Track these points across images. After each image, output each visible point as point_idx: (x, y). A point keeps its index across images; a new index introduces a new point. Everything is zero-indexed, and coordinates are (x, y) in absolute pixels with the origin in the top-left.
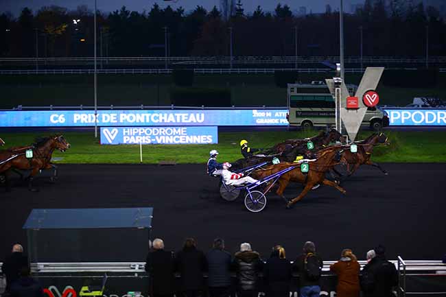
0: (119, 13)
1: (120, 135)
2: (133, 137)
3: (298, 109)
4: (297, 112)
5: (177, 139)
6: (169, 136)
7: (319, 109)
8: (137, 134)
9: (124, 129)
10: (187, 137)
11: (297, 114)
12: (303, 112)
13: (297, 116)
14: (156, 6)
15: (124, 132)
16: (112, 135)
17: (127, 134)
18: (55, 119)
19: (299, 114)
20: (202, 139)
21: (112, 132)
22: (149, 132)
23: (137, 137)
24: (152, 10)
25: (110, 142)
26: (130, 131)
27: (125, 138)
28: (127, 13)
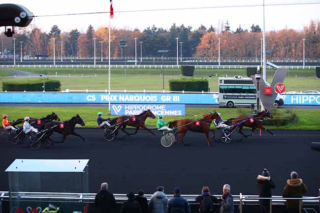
0: (150, 29)
1: (123, 110)
2: (131, 111)
3: (225, 94)
4: (224, 96)
5: (159, 113)
6: (154, 111)
7: (238, 94)
8: (134, 109)
9: (126, 105)
10: (166, 111)
11: (224, 97)
12: (228, 96)
13: (224, 98)
14: (174, 25)
15: (126, 107)
16: (118, 109)
17: (127, 109)
18: (90, 98)
19: (225, 97)
20: (175, 113)
21: (118, 108)
22: (141, 108)
23: (134, 111)
24: (172, 27)
25: (117, 114)
26: (129, 107)
27: (126, 111)
28: (156, 29)
